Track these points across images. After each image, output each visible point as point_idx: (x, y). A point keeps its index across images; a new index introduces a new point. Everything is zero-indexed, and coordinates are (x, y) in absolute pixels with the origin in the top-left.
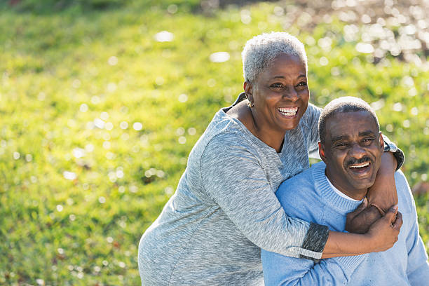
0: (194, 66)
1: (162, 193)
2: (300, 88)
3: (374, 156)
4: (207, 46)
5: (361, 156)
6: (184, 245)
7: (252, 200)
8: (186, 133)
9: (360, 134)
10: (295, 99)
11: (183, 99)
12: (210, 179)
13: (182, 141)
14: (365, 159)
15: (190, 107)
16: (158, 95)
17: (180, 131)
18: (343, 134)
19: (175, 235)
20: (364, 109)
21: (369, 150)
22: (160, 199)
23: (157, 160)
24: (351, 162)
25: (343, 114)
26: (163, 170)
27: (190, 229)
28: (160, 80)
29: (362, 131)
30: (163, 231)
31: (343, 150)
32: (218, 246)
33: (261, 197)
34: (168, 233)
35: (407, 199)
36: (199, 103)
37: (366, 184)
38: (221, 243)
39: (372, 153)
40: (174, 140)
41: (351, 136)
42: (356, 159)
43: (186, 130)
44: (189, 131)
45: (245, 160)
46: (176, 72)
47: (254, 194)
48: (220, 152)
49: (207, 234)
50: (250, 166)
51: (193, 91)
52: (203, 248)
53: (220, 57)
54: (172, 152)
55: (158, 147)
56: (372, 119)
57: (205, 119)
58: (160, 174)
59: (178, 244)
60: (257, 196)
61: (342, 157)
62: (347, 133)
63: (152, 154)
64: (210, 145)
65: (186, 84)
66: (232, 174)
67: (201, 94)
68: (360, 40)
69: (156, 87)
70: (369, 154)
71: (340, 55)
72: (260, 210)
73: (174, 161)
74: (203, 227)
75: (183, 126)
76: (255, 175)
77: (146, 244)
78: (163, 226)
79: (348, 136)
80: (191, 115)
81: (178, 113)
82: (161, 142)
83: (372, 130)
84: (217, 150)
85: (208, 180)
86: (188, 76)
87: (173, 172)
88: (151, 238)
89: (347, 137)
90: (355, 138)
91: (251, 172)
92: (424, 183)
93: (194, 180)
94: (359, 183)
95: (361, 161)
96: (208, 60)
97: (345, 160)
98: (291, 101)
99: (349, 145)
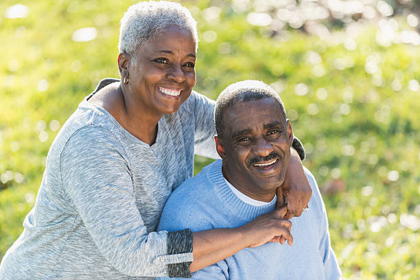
0: (54, 46)
1: (22, 201)
2: (187, 68)
3: (282, 150)
4: (69, 21)
5: (267, 153)
6: (52, 267)
7: (112, 212)
8: (48, 128)
9: (265, 127)
10: (180, 80)
11: (43, 87)
12: (70, 182)
13: (43, 137)
14: (273, 155)
15: (50, 96)
16: (12, 83)
17: (40, 126)
18: (246, 127)
19: (40, 256)
20: (268, 96)
21: (277, 144)
22: (20, 208)
23: (15, 161)
24: (256, 160)
25: (244, 104)
26: (22, 173)
27: (57, 247)
28: (14, 64)
29: (267, 122)
30: (25, 250)
31: (246, 146)
32: (91, 265)
33: (123, 209)
34: (32, 254)
35: (317, 202)
36: (61, 92)
37: (274, 183)
38: (95, 263)
39: (280, 148)
40: (33, 137)
41: (255, 129)
42: (261, 157)
43: (48, 124)
44: (51, 124)
45: (110, 163)
46: (33, 54)
47: (115, 205)
48: (82, 150)
49: (77, 252)
50: (115, 171)
51: (54, 77)
52: (74, 269)
53: (86, 34)
54: (32, 152)
55: (14, 146)
56: (277, 107)
57: (69, 110)
58: (18, 178)
59: (45, 266)
60: (118, 208)
61: (245, 154)
62: (249, 125)
63: (8, 154)
64: (71, 141)
65: (46, 68)
66: (94, 178)
67: (63, 81)
68: (252, 10)
69: (9, 72)
70: (277, 148)
71: (230, 29)
72: (120, 225)
73: (34, 161)
74: (71, 244)
75: (43, 119)
76: (119, 182)
77: (8, 268)
78: (26, 244)
79: (252, 130)
80: (53, 105)
81: (37, 104)
82: (17, 139)
83: (278, 120)
84: (79, 148)
85: (67, 184)
86: (47, 58)
87: (33, 176)
88: (12, 260)
89: (249, 131)
90: (258, 130)
91: (116, 177)
92: (336, 181)
93: (54, 185)
94: (266, 182)
95: (267, 158)
96: (69, 40)
97: (247, 157)
98: (176, 82)
99: (253, 140)
